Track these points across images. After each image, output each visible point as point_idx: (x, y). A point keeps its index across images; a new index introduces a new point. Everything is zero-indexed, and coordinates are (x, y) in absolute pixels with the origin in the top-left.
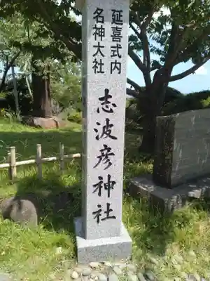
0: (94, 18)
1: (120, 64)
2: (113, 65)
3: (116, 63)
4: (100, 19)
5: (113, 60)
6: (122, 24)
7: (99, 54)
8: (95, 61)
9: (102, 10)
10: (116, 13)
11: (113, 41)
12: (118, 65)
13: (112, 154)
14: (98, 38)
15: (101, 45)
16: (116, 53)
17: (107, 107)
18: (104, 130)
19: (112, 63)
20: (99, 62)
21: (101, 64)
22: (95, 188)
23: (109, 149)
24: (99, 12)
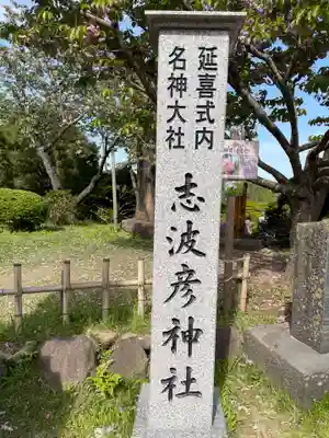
0: (170, 63)
1: (211, 132)
2: (200, 135)
3: (204, 131)
4: (179, 64)
5: (200, 127)
6: (216, 69)
7: (177, 118)
8: (170, 130)
9: (183, 50)
10: (206, 53)
11: (201, 97)
12: (208, 135)
13: (197, 281)
14: (176, 94)
15: (180, 104)
16: (205, 116)
17: (189, 202)
18: (182, 241)
19: (198, 132)
20: (177, 131)
21: (180, 134)
22: (166, 338)
23: (191, 272)
24: (178, 52)
